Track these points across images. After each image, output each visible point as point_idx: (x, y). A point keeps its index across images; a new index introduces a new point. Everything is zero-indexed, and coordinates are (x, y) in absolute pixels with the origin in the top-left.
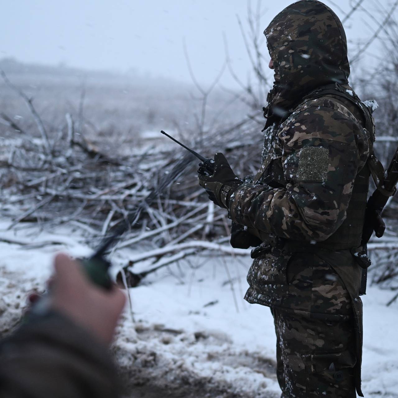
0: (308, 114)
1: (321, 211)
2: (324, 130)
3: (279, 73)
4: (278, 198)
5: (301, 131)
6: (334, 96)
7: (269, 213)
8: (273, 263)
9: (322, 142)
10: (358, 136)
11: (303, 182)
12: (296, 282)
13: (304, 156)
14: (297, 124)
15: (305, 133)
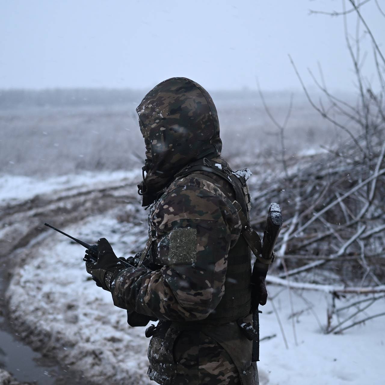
0: (175, 195)
1: (193, 292)
2: (191, 210)
3: (150, 151)
4: (154, 283)
5: (169, 213)
6: (202, 172)
7: (147, 298)
8: (162, 342)
9: (189, 223)
10: (225, 211)
11: (174, 265)
12: (183, 361)
13: (174, 238)
14: (166, 207)
15: (173, 215)
